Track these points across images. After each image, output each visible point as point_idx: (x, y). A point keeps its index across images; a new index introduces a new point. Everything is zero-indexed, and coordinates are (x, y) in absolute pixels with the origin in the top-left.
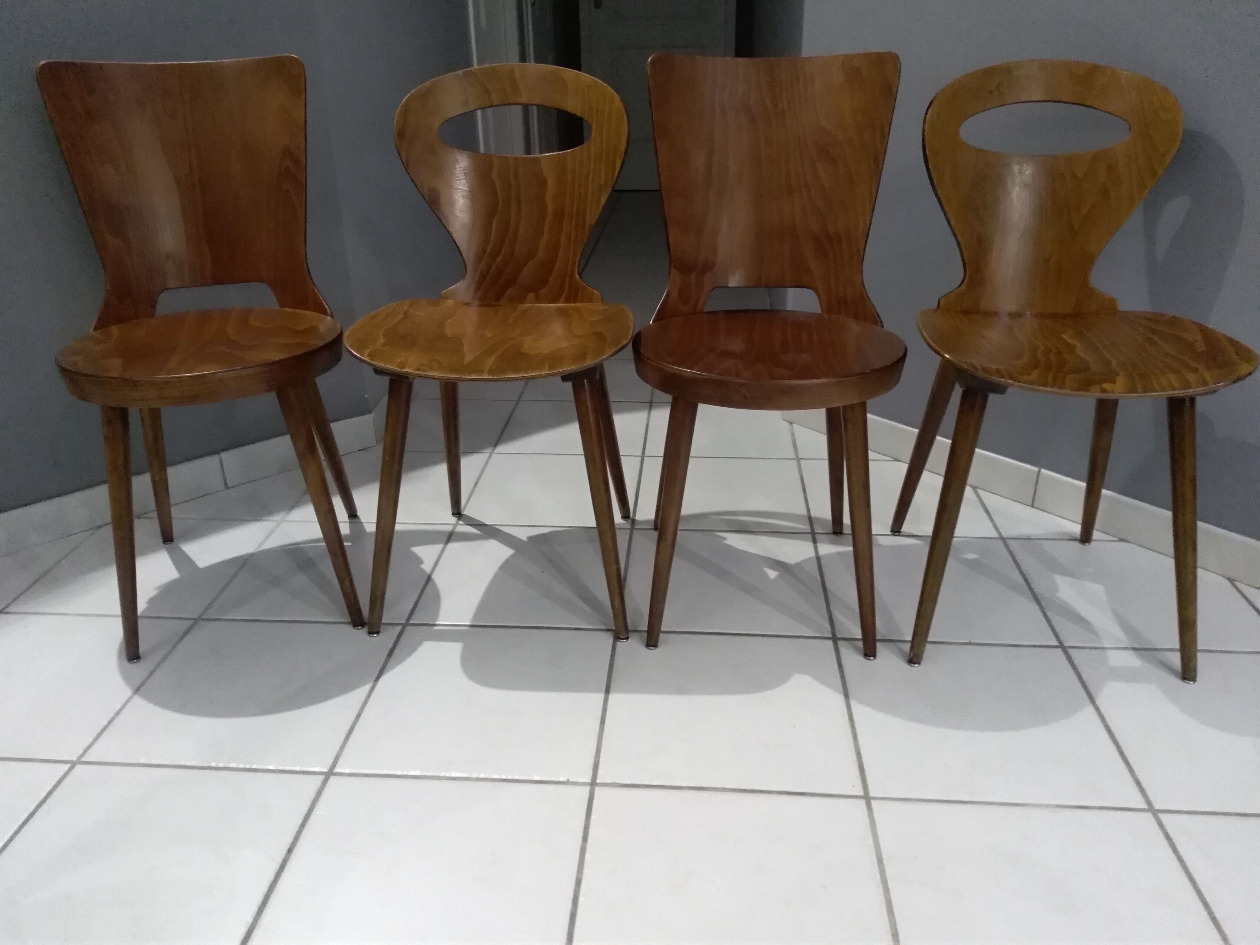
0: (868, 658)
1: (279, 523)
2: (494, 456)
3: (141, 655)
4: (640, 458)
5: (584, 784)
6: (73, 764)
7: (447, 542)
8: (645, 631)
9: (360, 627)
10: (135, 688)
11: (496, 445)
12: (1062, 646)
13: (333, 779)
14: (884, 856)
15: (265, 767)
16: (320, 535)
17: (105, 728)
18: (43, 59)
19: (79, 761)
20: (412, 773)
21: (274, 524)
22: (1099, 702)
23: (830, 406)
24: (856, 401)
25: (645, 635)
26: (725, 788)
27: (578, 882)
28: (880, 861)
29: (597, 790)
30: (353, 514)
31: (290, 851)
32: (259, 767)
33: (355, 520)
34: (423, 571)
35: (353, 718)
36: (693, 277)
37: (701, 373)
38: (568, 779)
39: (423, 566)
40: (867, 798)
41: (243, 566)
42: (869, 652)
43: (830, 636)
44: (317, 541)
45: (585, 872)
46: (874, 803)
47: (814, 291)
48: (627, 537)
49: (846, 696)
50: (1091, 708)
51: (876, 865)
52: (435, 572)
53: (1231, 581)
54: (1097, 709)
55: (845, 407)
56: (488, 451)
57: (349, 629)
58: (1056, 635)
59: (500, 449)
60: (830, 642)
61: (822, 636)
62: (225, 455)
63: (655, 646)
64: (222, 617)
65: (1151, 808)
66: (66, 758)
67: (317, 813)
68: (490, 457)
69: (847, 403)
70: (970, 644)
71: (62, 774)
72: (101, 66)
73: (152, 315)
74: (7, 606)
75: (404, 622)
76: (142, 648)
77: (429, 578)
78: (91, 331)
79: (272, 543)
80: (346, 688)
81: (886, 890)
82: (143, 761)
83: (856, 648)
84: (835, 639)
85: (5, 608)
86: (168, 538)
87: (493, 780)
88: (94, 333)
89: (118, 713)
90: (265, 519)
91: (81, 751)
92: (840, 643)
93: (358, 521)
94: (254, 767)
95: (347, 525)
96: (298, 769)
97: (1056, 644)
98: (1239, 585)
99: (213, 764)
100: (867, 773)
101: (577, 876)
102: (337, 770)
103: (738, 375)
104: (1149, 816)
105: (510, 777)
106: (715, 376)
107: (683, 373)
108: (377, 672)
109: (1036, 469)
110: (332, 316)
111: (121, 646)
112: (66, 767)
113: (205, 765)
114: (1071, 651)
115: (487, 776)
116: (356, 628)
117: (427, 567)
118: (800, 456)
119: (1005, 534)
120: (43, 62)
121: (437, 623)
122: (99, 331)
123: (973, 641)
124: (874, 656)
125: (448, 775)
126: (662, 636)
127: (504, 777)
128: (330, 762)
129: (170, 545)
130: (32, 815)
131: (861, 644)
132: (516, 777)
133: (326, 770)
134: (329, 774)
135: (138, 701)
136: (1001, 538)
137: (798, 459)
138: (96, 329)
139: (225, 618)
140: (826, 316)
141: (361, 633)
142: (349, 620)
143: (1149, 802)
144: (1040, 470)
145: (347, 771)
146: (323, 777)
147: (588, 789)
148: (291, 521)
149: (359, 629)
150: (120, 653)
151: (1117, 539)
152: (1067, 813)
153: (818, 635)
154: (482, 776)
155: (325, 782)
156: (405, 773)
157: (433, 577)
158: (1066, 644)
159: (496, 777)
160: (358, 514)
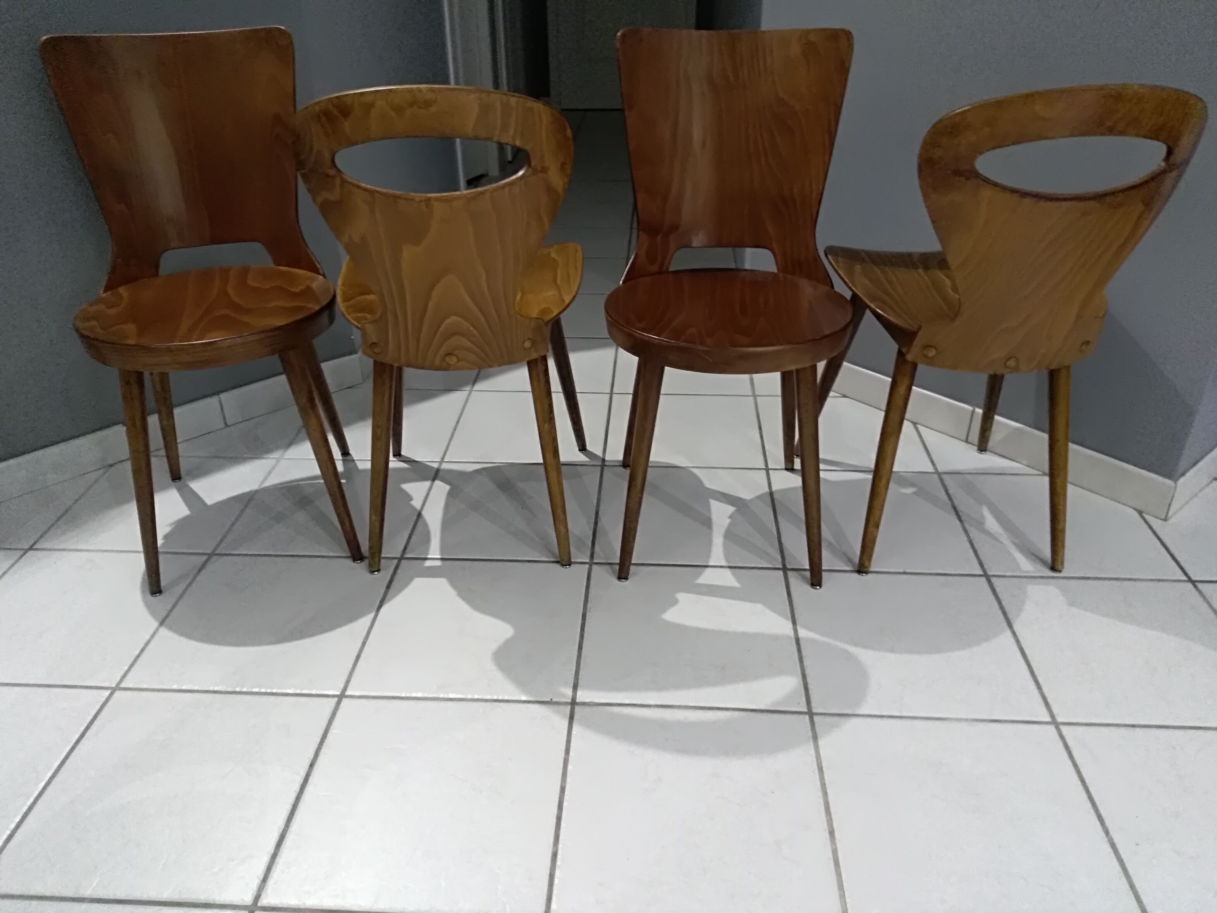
0: (815, 587)
1: (278, 460)
2: (473, 393)
3: (162, 589)
4: (608, 396)
5: (566, 703)
6: (113, 690)
7: (434, 480)
8: (617, 564)
9: (359, 562)
10: (161, 620)
11: (475, 382)
12: (985, 575)
13: (345, 701)
14: (824, 765)
15: (285, 691)
16: (317, 472)
17: (138, 656)
18: (45, 35)
19: (118, 688)
20: (414, 695)
21: (273, 462)
22: (1016, 627)
23: (784, 370)
24: (808, 365)
25: (617, 567)
26: (687, 706)
27: (563, 790)
28: (820, 769)
29: (577, 709)
30: (345, 452)
31: (312, 765)
32: (279, 691)
33: (348, 458)
34: (414, 508)
35: (359, 645)
36: (659, 238)
37: (669, 340)
38: (551, 699)
39: (413, 503)
40: (811, 714)
41: (248, 503)
42: (816, 581)
43: (781, 567)
44: (315, 478)
45: (568, 780)
46: (816, 718)
47: (771, 251)
48: (598, 475)
49: (794, 623)
50: (1008, 633)
51: (817, 772)
52: (425, 508)
53: (1140, 513)
54: (1014, 634)
55: (798, 371)
56: (468, 388)
57: (349, 562)
58: (981, 565)
59: (478, 386)
60: (781, 573)
61: (774, 567)
62: (223, 396)
63: (626, 578)
64: (233, 552)
65: (1054, 722)
66: (106, 685)
67: (334, 731)
68: (469, 395)
69: (799, 366)
70: (905, 573)
71: (103, 699)
72: (99, 39)
73: (156, 275)
74: (35, 543)
75: (399, 556)
76: (163, 583)
77: (419, 515)
78: (102, 292)
79: (274, 480)
80: (352, 618)
81: (825, 794)
82: (175, 687)
83: (804, 578)
84: (785, 569)
85: (33, 545)
86: (176, 476)
87: (486, 701)
88: (105, 295)
89: (147, 644)
90: (265, 456)
91: (118, 679)
92: (790, 573)
93: (351, 458)
94: (274, 691)
95: (341, 462)
96: (314, 692)
97: (981, 573)
98: (1147, 517)
99: (238, 689)
100: (811, 692)
101: (561, 784)
102: (348, 693)
103: (702, 343)
104: (1052, 729)
105: (500, 698)
106: (682, 344)
107: (652, 340)
108: (378, 603)
109: (970, 408)
110: (324, 276)
111: (143, 579)
112: (107, 693)
113: (230, 689)
114: (993, 580)
115: (480, 697)
116: (356, 562)
117: (417, 503)
118: (757, 393)
119: (940, 469)
120: (45, 38)
121: (429, 557)
122: (109, 293)
123: (907, 571)
124: (820, 585)
125: (446, 696)
126: (632, 568)
127: (495, 698)
128: (342, 686)
129: (178, 483)
130: (83, 735)
131: (808, 574)
132: (506, 698)
133: (338, 693)
134: (342, 696)
135: (164, 632)
136: (937, 472)
137: (755, 396)
138: (105, 291)
139: (236, 552)
140: (781, 275)
141: (360, 568)
142: (349, 555)
143: (1052, 716)
144: (974, 409)
145: (357, 694)
146: (336, 699)
147: (569, 708)
148: (289, 459)
149: (358, 563)
150: (143, 587)
151: (1040, 473)
152: (981, 725)
153: (770, 566)
154: (476, 697)
155: (338, 703)
156: (408, 695)
157: (424, 513)
158: (990, 573)
159: (489, 697)
160: (350, 452)
